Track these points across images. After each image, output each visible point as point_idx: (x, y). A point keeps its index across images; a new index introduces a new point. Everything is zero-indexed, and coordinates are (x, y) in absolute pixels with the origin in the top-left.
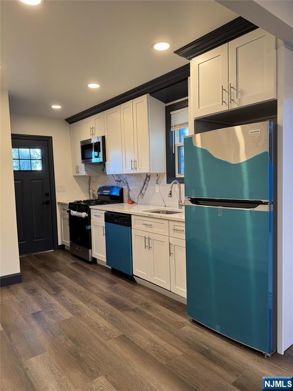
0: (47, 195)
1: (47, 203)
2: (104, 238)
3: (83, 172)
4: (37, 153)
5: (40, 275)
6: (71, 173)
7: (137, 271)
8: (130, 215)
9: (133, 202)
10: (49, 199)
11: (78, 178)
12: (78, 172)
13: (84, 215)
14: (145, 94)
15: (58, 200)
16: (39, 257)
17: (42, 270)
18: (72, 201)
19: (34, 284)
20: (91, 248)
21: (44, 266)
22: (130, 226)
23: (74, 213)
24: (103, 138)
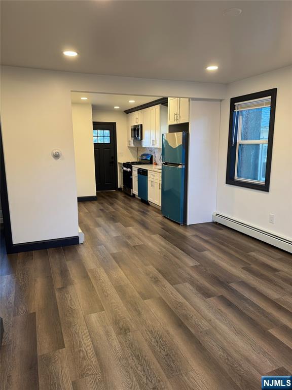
0: (112, 158)
1: (112, 162)
2: (137, 182)
3: (132, 145)
4: (107, 132)
5: (106, 199)
6: (127, 145)
7: (150, 199)
8: (147, 170)
9: (157, 164)
10: (113, 160)
11: (130, 148)
12: (130, 144)
13: (129, 170)
14: (158, 104)
15: (118, 161)
16: (107, 192)
17: (107, 198)
18: (125, 162)
19: (102, 201)
20: (132, 188)
21: (109, 196)
22: (147, 175)
23: (125, 169)
24: (141, 125)
